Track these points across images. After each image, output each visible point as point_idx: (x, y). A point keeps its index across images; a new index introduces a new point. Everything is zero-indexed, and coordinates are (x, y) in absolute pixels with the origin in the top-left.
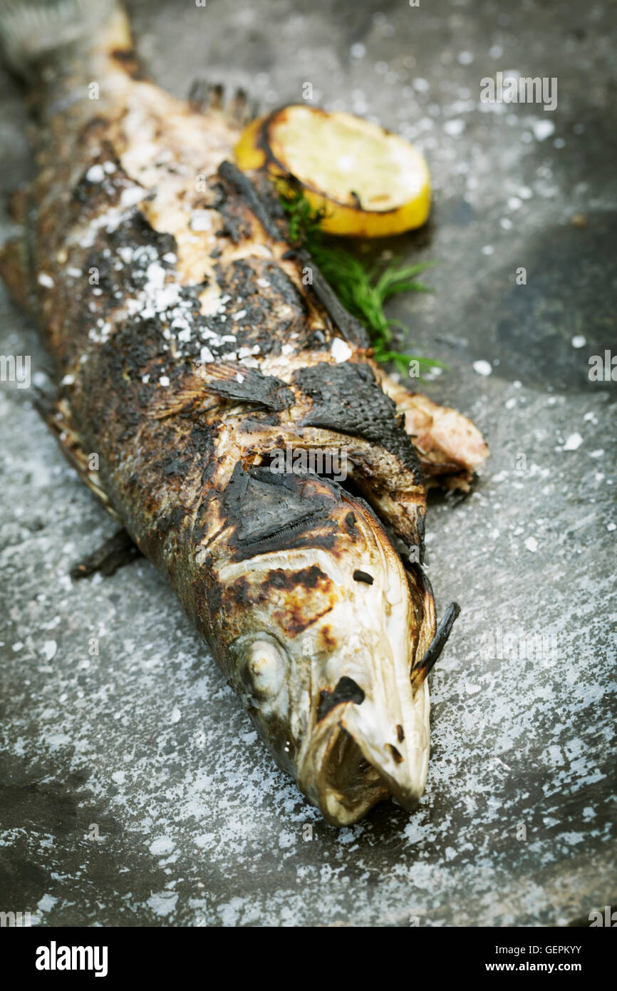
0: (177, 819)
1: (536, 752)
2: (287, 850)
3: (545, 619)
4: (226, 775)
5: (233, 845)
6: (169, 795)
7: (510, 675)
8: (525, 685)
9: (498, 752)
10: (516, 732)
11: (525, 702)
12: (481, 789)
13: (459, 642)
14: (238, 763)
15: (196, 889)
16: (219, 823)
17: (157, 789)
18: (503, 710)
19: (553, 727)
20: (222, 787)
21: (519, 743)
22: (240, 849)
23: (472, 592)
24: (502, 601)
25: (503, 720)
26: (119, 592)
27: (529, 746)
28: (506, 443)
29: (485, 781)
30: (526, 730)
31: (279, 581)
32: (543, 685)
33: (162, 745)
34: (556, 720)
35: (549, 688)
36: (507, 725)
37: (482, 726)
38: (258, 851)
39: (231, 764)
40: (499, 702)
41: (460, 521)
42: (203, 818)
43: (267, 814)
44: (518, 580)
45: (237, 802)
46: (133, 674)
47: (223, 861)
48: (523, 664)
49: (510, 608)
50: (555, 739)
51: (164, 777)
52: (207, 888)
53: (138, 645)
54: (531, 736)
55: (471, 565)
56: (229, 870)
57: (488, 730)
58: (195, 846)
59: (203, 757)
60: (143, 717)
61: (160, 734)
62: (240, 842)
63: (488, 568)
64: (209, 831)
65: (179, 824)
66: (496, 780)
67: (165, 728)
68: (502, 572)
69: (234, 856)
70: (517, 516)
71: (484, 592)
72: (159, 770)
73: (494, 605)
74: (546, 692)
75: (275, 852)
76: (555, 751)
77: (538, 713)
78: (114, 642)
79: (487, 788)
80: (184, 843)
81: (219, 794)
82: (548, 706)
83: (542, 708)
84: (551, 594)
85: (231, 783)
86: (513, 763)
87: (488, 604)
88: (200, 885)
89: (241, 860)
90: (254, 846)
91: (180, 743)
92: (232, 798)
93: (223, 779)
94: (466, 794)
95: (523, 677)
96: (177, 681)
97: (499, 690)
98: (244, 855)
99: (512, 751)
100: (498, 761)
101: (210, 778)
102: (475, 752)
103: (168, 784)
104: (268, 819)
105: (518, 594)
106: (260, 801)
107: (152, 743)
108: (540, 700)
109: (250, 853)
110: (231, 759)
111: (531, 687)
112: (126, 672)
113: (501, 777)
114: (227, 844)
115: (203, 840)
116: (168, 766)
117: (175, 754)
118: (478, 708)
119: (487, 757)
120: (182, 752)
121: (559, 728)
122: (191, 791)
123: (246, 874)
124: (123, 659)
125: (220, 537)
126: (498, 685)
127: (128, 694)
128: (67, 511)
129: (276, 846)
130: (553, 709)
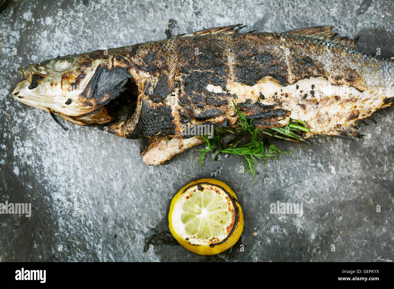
0: (56, 28)
1: (33, 140)
2: (30, 57)
3: (82, 160)
4: (66, 47)
5: (39, 42)
6: (67, 28)
7: (65, 142)
8: (59, 145)
9: (38, 128)
10: (42, 136)
11: (52, 143)
12: (26, 119)
13: (85, 131)
14: (69, 51)
15: (28, 27)
16: (49, 39)
17: (71, 25)
18: (52, 135)
19: (39, 147)
20: (62, 44)
21: (38, 136)
22: (37, 43)
23: (103, 142)
24: (95, 150)
25: (49, 134)
26: (156, 33)
27: (36, 138)
28: (161, 174)
29: (29, 121)
30: (41, 139)
31: (81, 76)
32: (56, 150)
33: (87, 31)
34: (41, 149)
35: (54, 152)
36: (46, 134)
37: (50, 127)
38: (34, 48)
39: (70, 49)
40: (56, 136)
41: (134, 148)
42: (53, 36)
43: (46, 55)
44: (101, 157)
45: (55, 47)
46: (119, 29)
47: (35, 37)
48: (67, 147)
49: (91, 151)
50: (34, 147)
51: (74, 28)
52: (27, 30)
53: (131, 34)
54: (39, 140)
55: (114, 145)
56: (31, 38)
57: (47, 128)
58: (44, 30)
59: (76, 41)
60: (101, 28)
61: (91, 31)
62: (40, 44)
63: (110, 150)
64: (48, 36)
65: (54, 28)
66: (27, 125)
67: (93, 33)
68: (106, 154)
69: (35, 41)
70: (128, 166)
71: (101, 145)
72: (78, 27)
73: (94, 146)
74: (53, 150)
75: (31, 53)
76: (31, 145)
77: (46, 145)
78: (136, 26)
79: (26, 121)
80: (46, 27)
81: (60, 43)
82: (48, 149)
83: (48, 147)
84: (91, 165)
85: (62, 47)
86: (31, 131)
87: (96, 145)
88: (29, 28)
89: (33, 42)
90: (36, 48)
91: (85, 36)
92: (57, 46)
93: (65, 45)
94: (27, 115)
95: (62, 146)
96: (110, 42)
97: (60, 137)
98: (34, 44)
99: (36, 132)
100: (34, 127)
101: (67, 42)
102: (41, 122)
103: (71, 29)
104: (44, 54)
105: (95, 155)
106: (52, 54)
107: (89, 27)
108: (51, 147)
109: (34, 45)
110: (72, 50)
111: (57, 146)
112: (122, 27)
113: (28, 127)
114: (41, 40)
115: (45, 33)
116: (78, 31)
117: (81, 33)
118: (57, 128)
119: (37, 125)
120: (82, 36)
121: (38, 149)
122: (65, 35)
123: (27, 42)
124: (127, 27)
125: (111, 64)
126: (62, 137)
127: (112, 25)
128: (200, 25)
129: (33, 54)
130: (46, 150)
